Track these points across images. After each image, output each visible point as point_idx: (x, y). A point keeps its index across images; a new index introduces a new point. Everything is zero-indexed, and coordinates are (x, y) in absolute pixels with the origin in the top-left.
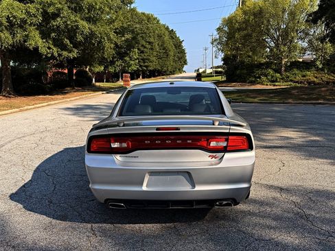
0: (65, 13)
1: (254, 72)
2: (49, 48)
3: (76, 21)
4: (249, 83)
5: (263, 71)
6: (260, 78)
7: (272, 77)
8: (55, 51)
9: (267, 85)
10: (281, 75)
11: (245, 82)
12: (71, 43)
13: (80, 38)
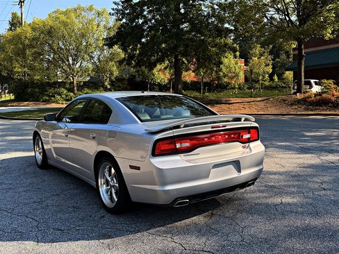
1: (47, 91)
4: (42, 102)
5: (56, 90)
6: (54, 97)
7: (67, 96)
9: (62, 104)
10: (75, 94)
11: (38, 100)
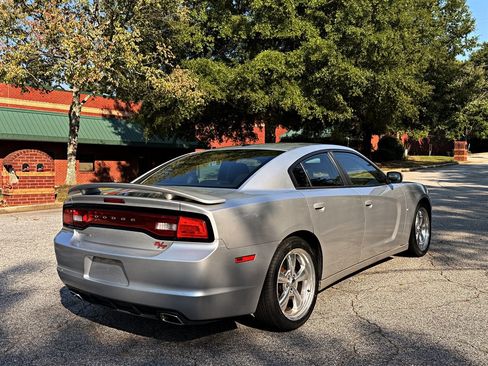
0: (332, 60)
2: (311, 108)
3: (346, 70)
8: (319, 111)
12: (345, 99)
13: (357, 92)
